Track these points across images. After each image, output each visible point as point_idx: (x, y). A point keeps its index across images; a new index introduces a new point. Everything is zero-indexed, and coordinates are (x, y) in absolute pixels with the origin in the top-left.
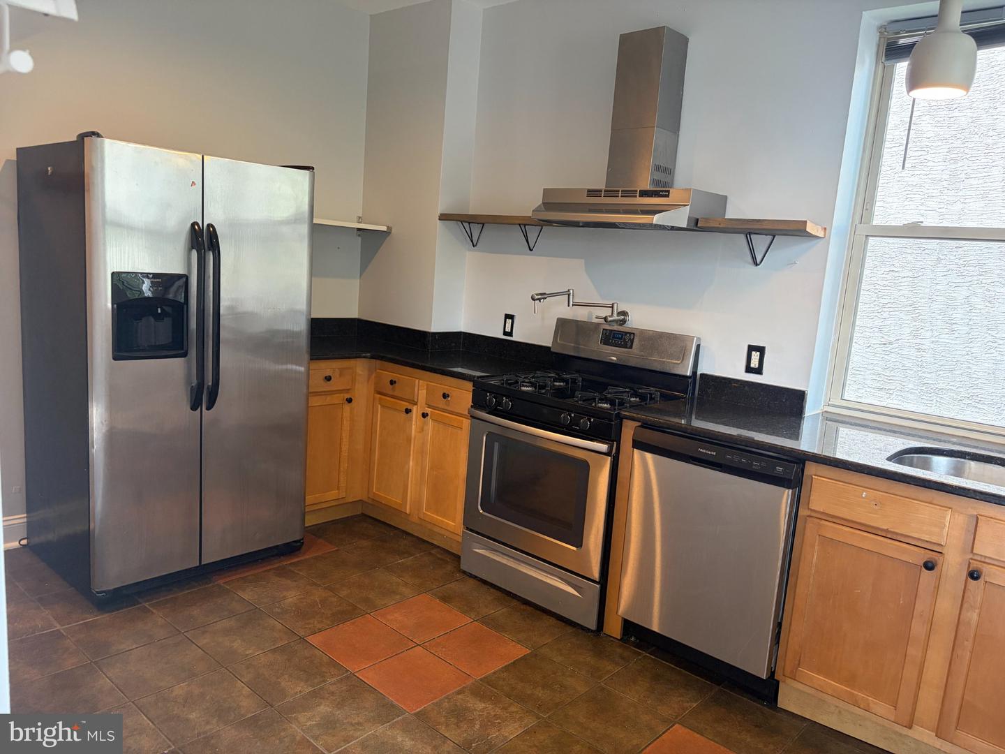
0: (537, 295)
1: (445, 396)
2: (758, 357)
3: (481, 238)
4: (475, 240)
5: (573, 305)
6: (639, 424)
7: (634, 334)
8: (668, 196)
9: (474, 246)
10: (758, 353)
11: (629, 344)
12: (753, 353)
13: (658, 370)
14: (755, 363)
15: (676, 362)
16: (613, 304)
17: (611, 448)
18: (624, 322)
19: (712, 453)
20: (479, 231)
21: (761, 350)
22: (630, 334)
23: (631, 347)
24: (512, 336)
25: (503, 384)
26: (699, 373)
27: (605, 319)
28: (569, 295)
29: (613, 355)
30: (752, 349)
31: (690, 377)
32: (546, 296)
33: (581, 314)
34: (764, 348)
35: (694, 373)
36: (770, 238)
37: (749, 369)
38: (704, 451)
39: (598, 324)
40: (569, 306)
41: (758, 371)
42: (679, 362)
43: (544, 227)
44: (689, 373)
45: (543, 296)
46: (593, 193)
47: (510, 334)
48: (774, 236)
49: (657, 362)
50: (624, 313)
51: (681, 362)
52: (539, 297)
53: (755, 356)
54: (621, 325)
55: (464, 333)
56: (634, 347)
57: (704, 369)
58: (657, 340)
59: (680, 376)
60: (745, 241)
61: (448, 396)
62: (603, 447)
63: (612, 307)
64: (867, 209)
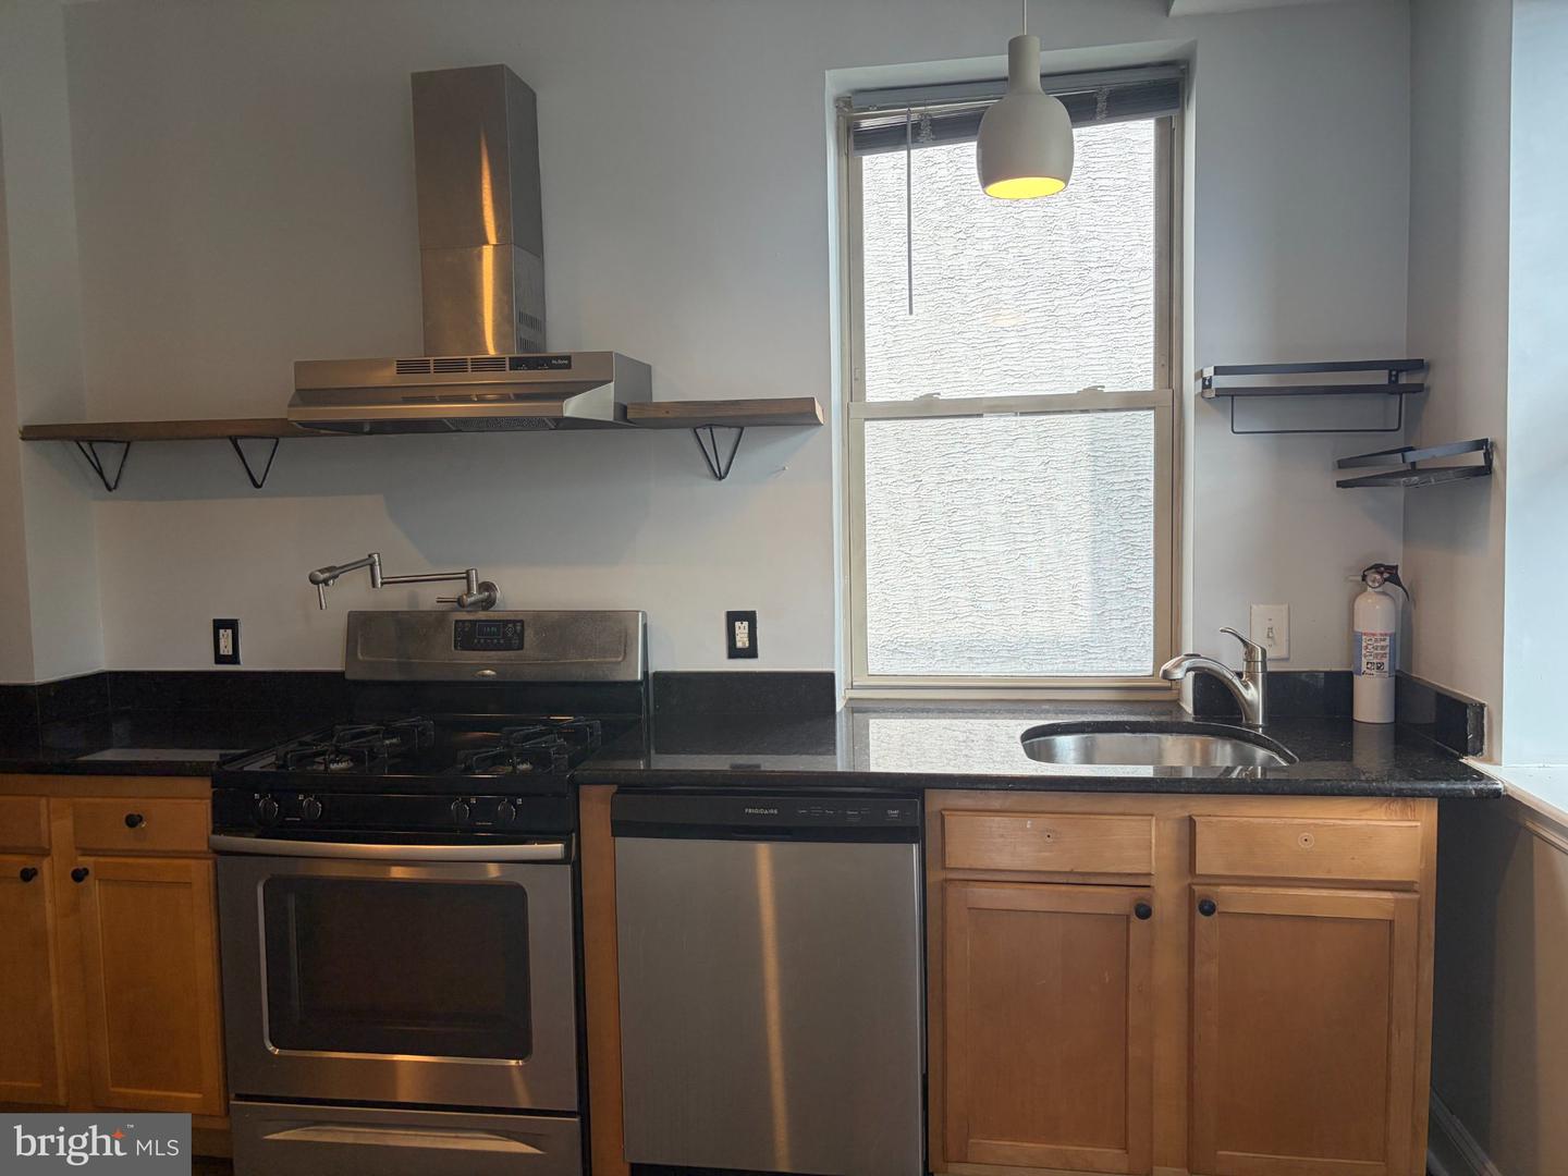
0: (321, 571)
1: (132, 821)
2: (747, 631)
3: (125, 471)
4: (111, 476)
5: (382, 584)
6: (614, 788)
7: (522, 622)
8: (568, 366)
9: (110, 489)
10: (746, 624)
11: (516, 642)
12: (738, 624)
13: (581, 680)
14: (742, 640)
15: (614, 660)
16: (467, 572)
17: (568, 848)
18: (489, 603)
19: (772, 811)
20: (122, 457)
21: (750, 617)
22: (514, 622)
23: (521, 647)
24: (237, 662)
25: (284, 766)
26: (651, 671)
27: (459, 601)
28: (372, 566)
29: (487, 666)
30: (733, 617)
31: (640, 683)
32: (337, 572)
33: (394, 599)
34: (754, 613)
35: (645, 673)
36: (735, 431)
37: (734, 652)
38: (756, 811)
39: (444, 614)
40: (374, 584)
41: (751, 652)
42: (620, 659)
43: (281, 440)
44: (639, 677)
45: (333, 572)
46: (405, 367)
47: (234, 658)
48: (742, 429)
49: (577, 666)
50: (487, 587)
51: (624, 659)
52: (327, 575)
53: (742, 629)
54: (485, 609)
55: (110, 673)
56: (526, 645)
57: (659, 664)
58: (569, 626)
59: (622, 683)
60: (693, 439)
61: (141, 819)
62: (555, 849)
63: (468, 578)
64: (856, 379)
